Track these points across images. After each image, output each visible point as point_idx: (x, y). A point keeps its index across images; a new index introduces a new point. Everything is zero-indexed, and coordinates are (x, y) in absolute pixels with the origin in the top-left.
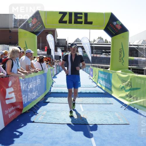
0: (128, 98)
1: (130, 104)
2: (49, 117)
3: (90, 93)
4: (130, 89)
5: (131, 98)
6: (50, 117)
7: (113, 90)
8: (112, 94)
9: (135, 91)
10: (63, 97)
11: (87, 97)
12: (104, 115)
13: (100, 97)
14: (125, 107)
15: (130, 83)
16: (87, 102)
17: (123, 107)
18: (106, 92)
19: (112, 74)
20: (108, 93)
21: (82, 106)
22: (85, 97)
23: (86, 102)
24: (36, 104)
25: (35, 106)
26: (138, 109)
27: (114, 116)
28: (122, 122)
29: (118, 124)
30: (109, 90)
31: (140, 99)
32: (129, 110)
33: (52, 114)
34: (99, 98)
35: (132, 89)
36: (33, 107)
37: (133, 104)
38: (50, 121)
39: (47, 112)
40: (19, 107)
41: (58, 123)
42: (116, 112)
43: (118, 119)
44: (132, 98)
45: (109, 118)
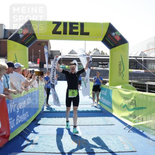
0: (131, 119)
1: (135, 126)
2: (42, 143)
3: (88, 112)
4: (134, 109)
5: (135, 119)
6: (43, 145)
7: (113, 108)
8: (113, 112)
9: (140, 111)
10: (58, 117)
11: (85, 117)
12: (106, 140)
13: (100, 116)
14: (130, 129)
15: (134, 102)
16: (86, 123)
17: (127, 128)
18: (106, 110)
19: (112, 91)
20: (108, 111)
21: (81, 128)
22: (83, 117)
23: (84, 123)
24: (27, 127)
25: (25, 130)
26: (143, 131)
27: (118, 141)
28: (127, 148)
29: (123, 151)
30: (109, 108)
31: (146, 121)
32: (134, 132)
33: (46, 139)
34: (99, 118)
35: (136, 108)
36: (22, 131)
37: (138, 125)
38: (44, 150)
39: (40, 137)
40: (5, 133)
41: (53, 152)
42: (119, 135)
43: (123, 145)
44: (137, 118)
45: (112, 144)
